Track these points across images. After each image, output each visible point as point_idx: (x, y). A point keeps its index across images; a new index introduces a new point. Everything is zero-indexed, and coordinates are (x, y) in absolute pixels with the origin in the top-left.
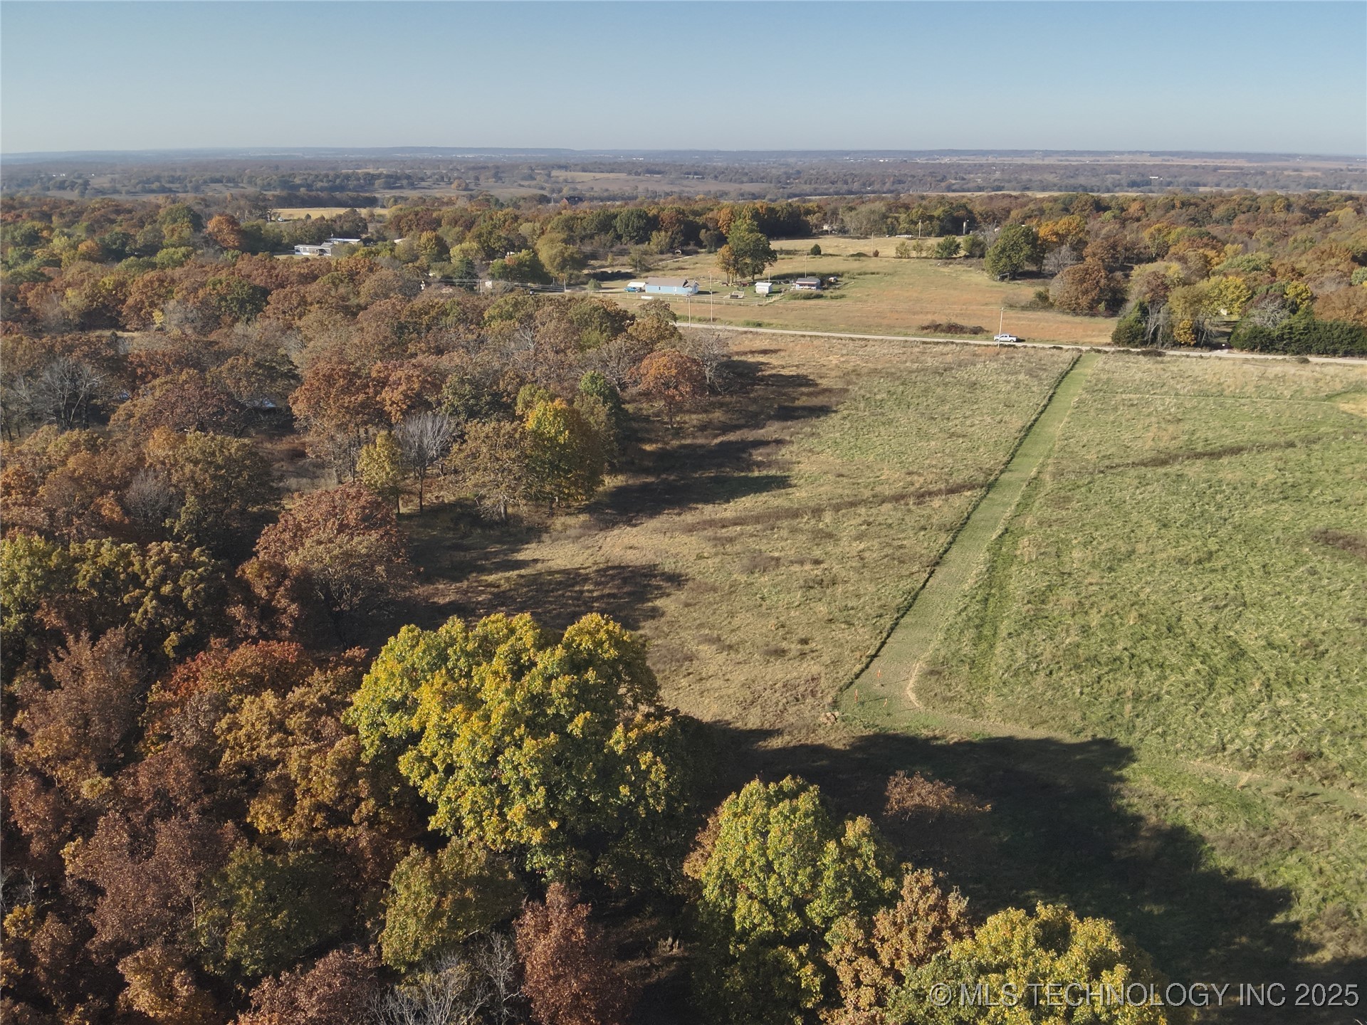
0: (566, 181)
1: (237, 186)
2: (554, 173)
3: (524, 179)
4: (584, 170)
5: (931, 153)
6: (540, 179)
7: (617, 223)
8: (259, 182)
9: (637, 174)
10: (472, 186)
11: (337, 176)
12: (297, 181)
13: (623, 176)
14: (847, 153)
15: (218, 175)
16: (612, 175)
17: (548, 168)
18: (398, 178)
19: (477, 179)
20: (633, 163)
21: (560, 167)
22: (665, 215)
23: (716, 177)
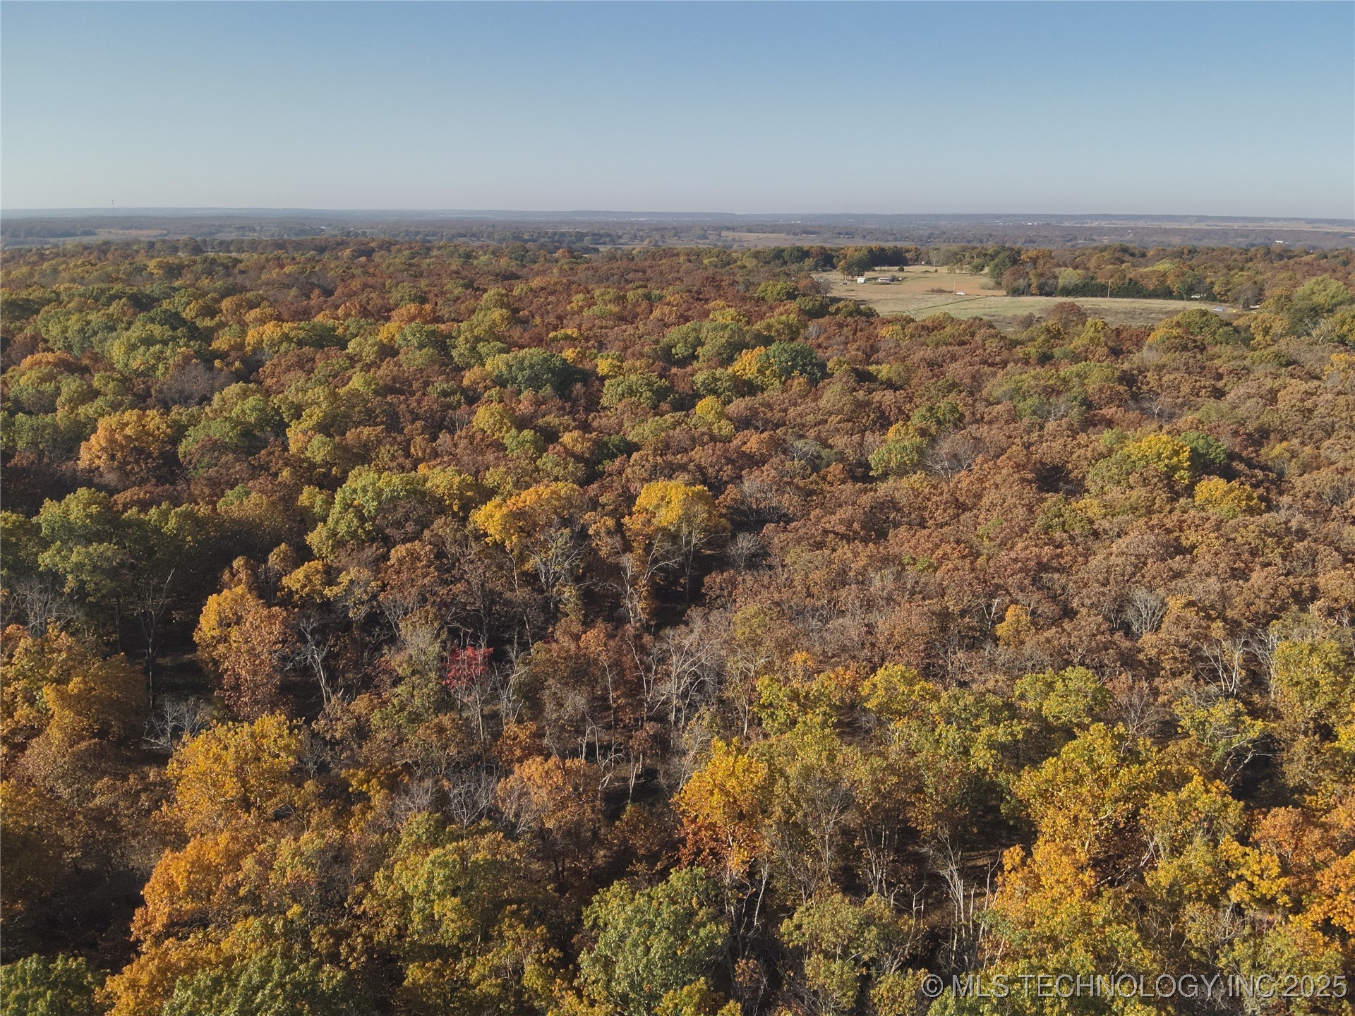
0: (734, 240)
1: (478, 240)
2: (723, 234)
3: (699, 238)
4: (749, 231)
5: (1083, 217)
6: (712, 237)
7: (785, 254)
8: (496, 237)
9: (795, 234)
10: (660, 243)
11: (555, 234)
12: (526, 237)
13: (782, 236)
14: (999, 217)
15: (463, 231)
16: (773, 235)
17: (719, 229)
18: (601, 236)
19: (663, 237)
20: (792, 225)
21: (729, 229)
22: (813, 250)
23: (864, 237)
